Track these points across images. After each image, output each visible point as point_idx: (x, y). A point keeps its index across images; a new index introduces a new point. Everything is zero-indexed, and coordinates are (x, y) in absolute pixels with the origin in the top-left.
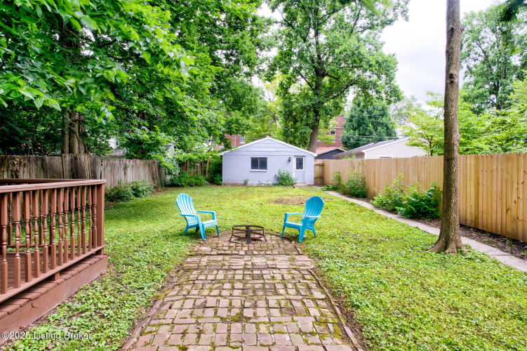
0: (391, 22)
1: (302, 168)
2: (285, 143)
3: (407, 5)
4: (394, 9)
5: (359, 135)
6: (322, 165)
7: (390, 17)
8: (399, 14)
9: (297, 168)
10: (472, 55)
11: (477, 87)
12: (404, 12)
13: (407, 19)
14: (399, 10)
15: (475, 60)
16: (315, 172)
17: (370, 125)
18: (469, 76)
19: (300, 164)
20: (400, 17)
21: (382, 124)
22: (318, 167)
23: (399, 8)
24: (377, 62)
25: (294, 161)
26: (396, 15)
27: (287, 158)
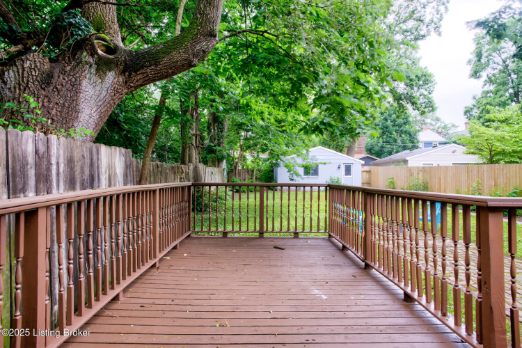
0: (424, 36)
1: (350, 175)
2: (335, 152)
3: (441, 22)
4: (427, 26)
5: (383, 142)
6: (369, 172)
7: (422, 33)
8: (432, 30)
9: (346, 174)
10: (492, 65)
11: (498, 96)
12: (437, 28)
13: (440, 34)
14: (432, 27)
15: (494, 69)
16: (362, 178)
17: (394, 133)
18: (488, 84)
19: (348, 170)
20: (433, 33)
21: (406, 132)
22: (365, 173)
23: (433, 24)
24: (417, 76)
25: (343, 168)
26: (429, 32)
27: (337, 166)
